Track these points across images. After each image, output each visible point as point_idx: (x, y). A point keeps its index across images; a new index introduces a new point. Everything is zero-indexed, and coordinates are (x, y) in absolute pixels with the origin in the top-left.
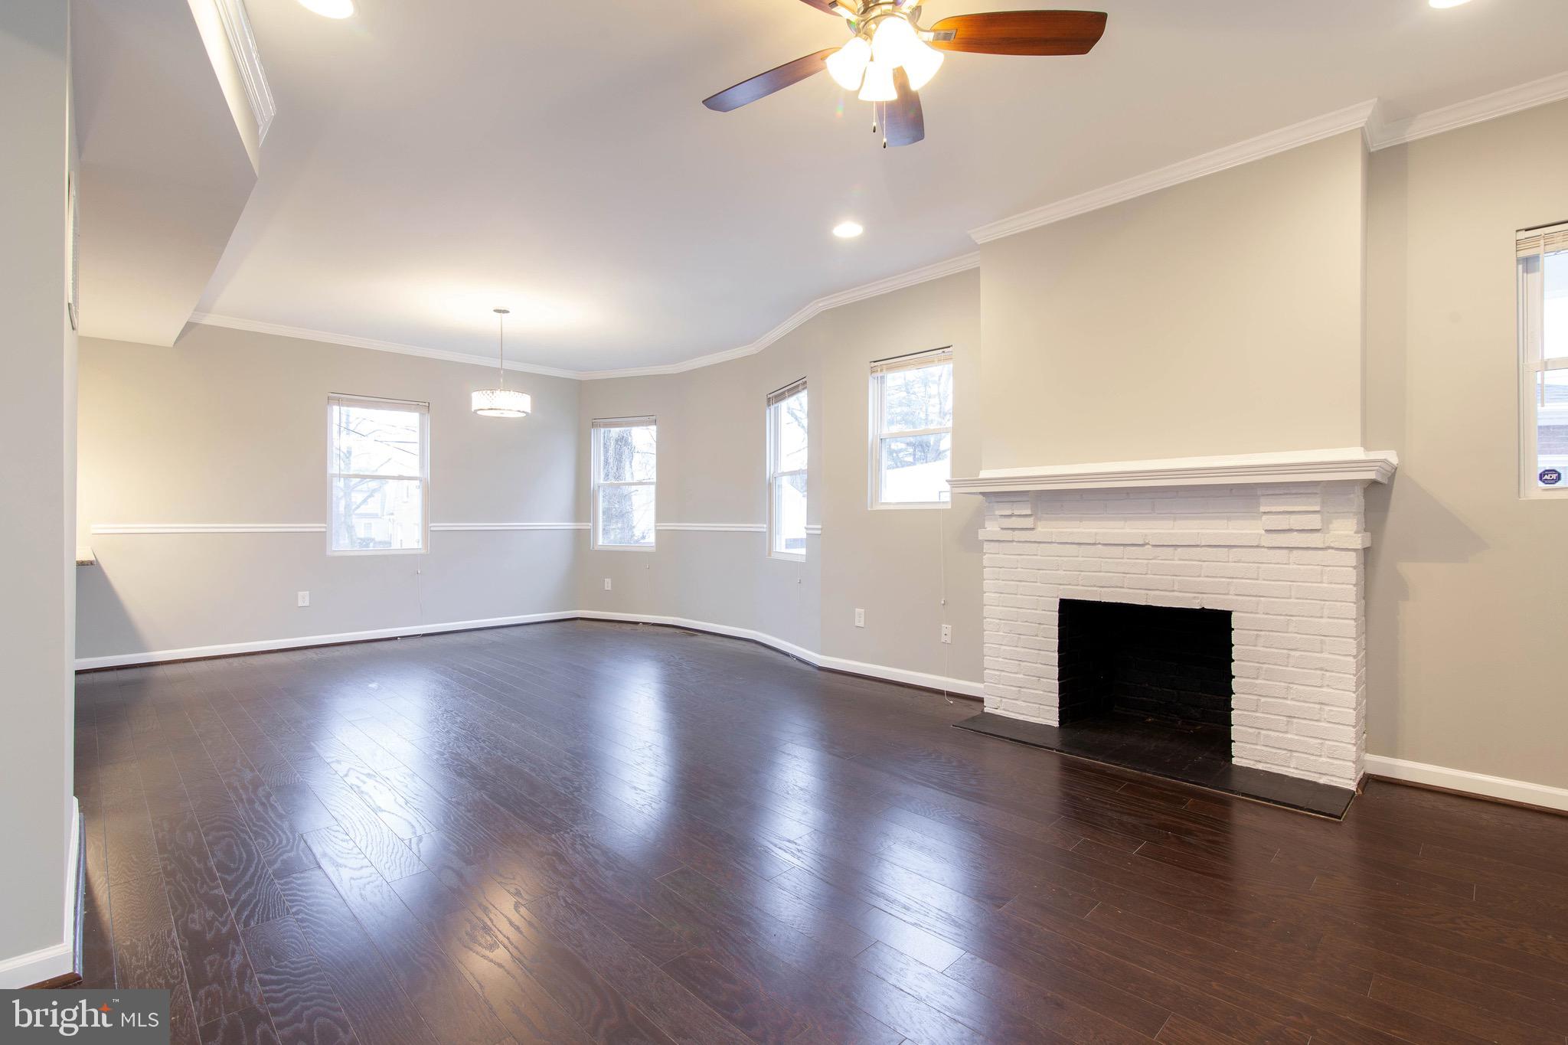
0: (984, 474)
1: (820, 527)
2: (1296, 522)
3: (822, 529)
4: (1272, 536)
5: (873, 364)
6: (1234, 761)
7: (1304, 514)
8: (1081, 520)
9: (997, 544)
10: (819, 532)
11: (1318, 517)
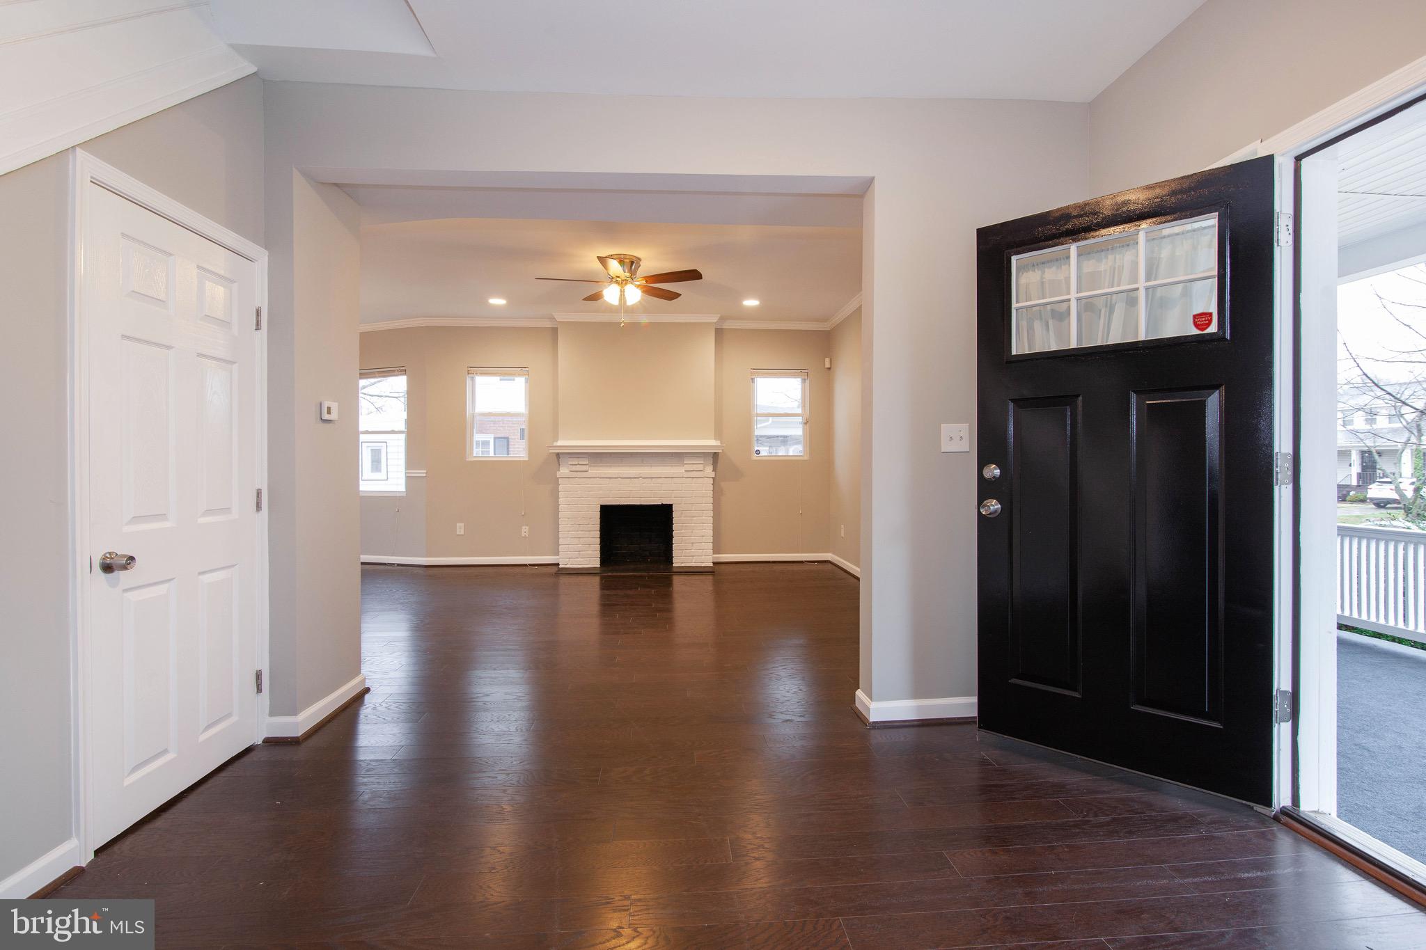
0: (560, 443)
1: (425, 471)
2: (695, 467)
3: (426, 473)
4: (687, 473)
5: (469, 369)
6: (674, 565)
7: (697, 464)
8: (611, 466)
9: (567, 479)
10: (424, 475)
11: (702, 465)
